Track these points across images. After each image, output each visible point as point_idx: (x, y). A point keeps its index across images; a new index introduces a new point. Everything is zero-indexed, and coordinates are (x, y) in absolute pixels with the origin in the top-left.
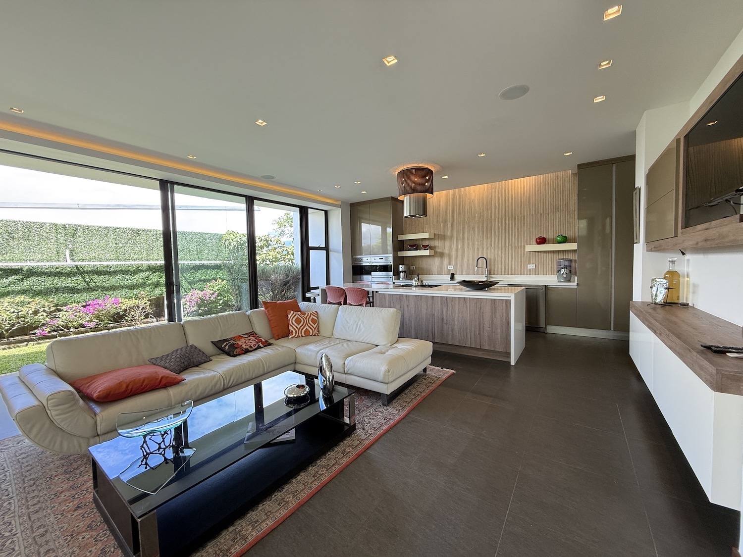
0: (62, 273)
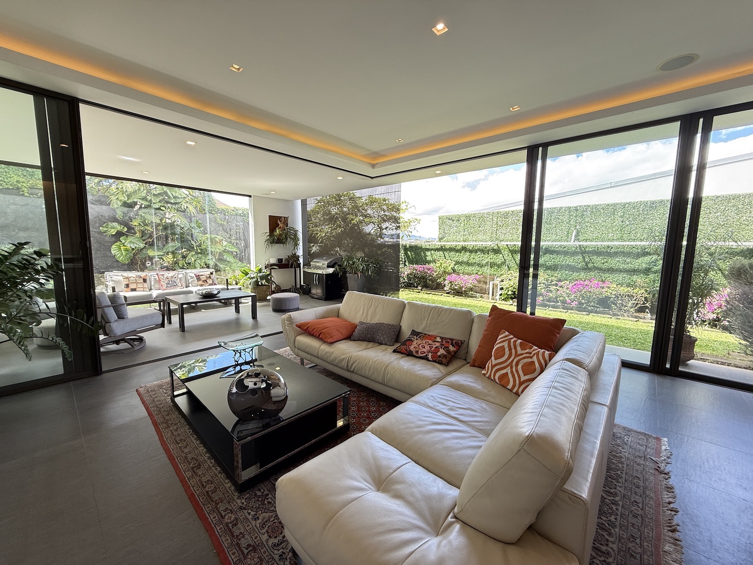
0: (568, 252)
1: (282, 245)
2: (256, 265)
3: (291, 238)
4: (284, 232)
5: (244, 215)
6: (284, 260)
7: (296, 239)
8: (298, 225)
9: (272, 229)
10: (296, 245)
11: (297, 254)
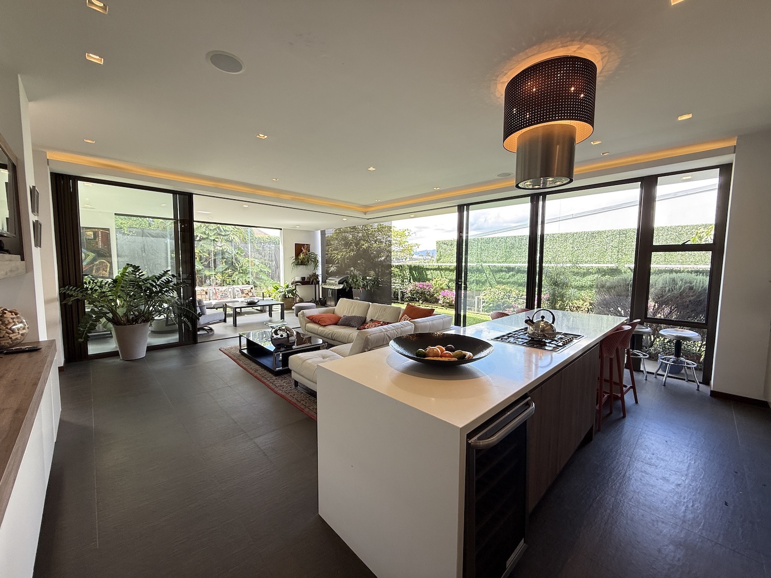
1: (305, 266)
2: (285, 281)
3: (312, 261)
4: (307, 256)
5: (276, 243)
6: (306, 278)
7: (316, 262)
8: (318, 250)
9: (297, 254)
10: (316, 266)
11: (317, 273)
